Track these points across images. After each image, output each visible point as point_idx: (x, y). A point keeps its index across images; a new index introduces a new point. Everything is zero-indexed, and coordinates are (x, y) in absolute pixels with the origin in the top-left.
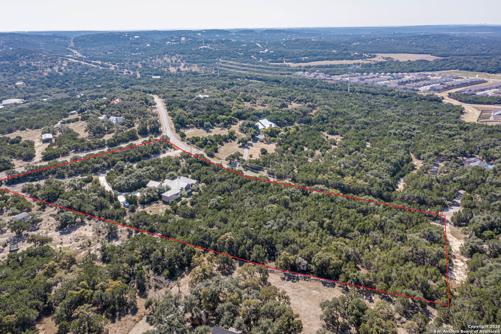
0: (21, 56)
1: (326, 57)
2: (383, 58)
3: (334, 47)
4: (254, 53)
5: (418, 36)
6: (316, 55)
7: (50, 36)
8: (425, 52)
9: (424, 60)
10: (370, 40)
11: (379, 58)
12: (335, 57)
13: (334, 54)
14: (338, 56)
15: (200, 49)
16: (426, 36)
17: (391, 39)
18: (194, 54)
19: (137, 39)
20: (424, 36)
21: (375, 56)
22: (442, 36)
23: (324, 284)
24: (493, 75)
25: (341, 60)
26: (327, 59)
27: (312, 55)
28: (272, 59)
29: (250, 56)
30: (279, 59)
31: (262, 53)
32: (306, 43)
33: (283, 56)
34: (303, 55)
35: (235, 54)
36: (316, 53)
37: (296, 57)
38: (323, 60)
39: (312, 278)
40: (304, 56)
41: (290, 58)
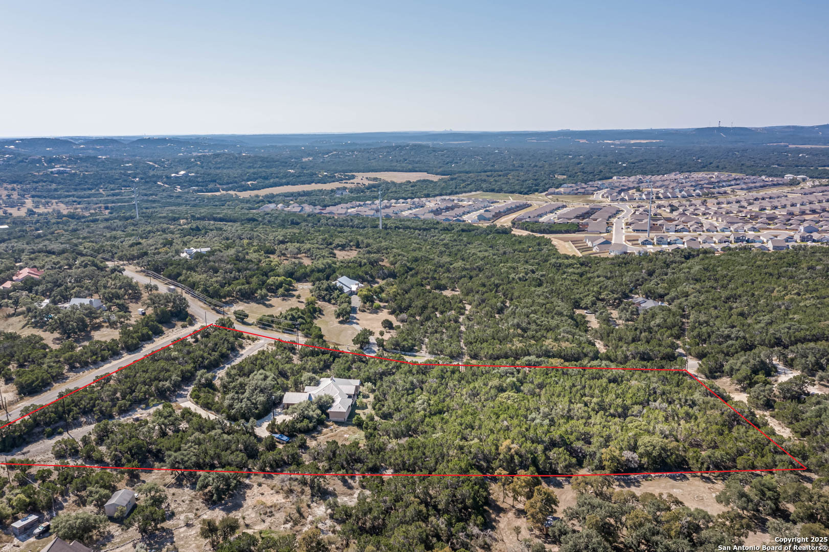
1: (284, 181)
2: (367, 178)
3: (283, 164)
4: (161, 177)
5: (389, 147)
6: (266, 178)
8: (417, 169)
9: (428, 180)
10: (324, 154)
11: (362, 179)
12: (298, 180)
13: (293, 175)
14: (303, 179)
15: (52, 172)
16: (400, 148)
17: (353, 151)
18: (45, 182)
20: (397, 147)
21: (353, 177)
22: (420, 146)
23: (674, 478)
24: (526, 196)
25: (309, 184)
26: (287, 184)
27: (260, 177)
29: (155, 183)
30: (211, 186)
31: (176, 177)
32: (235, 160)
33: (215, 181)
34: (245, 178)
35: (125, 181)
36: (264, 174)
37: (235, 182)
38: (281, 185)
39: (653, 475)
40: (248, 180)
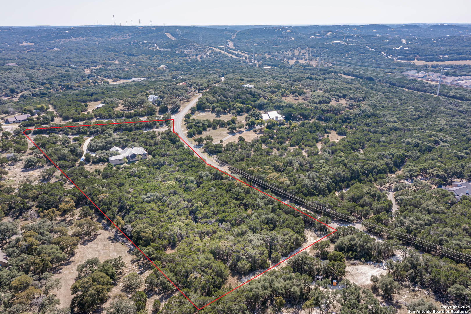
0: (181, 45)
4: (386, 49)
6: (459, 54)
7: (222, 30)
19: (289, 33)
28: (403, 56)
29: (380, 52)
30: (411, 56)
31: (395, 50)
33: (418, 54)
36: (462, 51)
37: (433, 55)
40: (445, 54)
41: (426, 56)
